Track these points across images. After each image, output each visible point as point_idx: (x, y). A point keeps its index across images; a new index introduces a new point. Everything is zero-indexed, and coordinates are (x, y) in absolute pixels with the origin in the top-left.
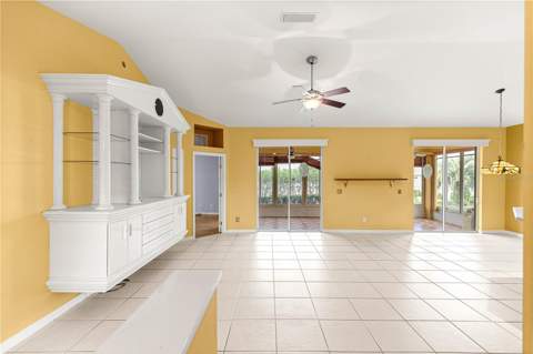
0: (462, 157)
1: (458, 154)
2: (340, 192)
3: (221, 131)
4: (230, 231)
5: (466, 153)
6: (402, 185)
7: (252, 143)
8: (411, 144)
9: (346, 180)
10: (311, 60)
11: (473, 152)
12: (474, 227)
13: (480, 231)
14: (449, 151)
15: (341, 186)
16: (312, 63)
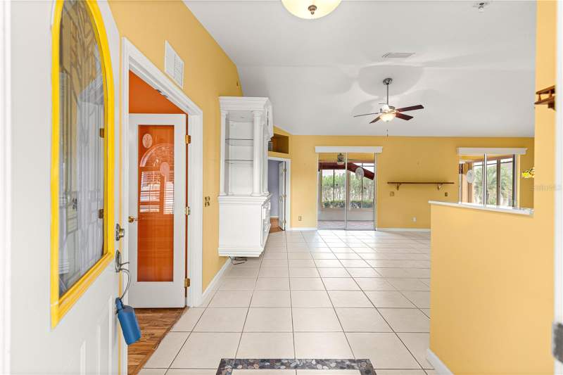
0: (499, 165)
1: (495, 162)
2: (392, 194)
3: (287, 138)
4: (294, 229)
5: (502, 161)
6: (448, 188)
7: (315, 149)
9: (398, 184)
10: (387, 81)
11: (511, 159)
14: (490, 159)
15: (394, 188)
16: (388, 84)
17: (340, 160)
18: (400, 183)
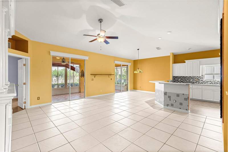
2: (93, 80)
3: (27, 42)
6: (112, 77)
7: (50, 53)
8: (114, 62)
10: (101, 21)
11: (126, 67)
12: (127, 90)
13: (129, 91)
14: (123, 66)
15: (93, 77)
16: (101, 22)
17: (63, 62)
18: (96, 75)
